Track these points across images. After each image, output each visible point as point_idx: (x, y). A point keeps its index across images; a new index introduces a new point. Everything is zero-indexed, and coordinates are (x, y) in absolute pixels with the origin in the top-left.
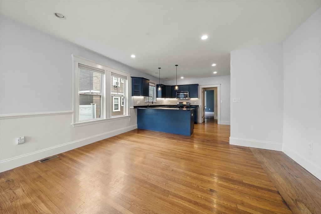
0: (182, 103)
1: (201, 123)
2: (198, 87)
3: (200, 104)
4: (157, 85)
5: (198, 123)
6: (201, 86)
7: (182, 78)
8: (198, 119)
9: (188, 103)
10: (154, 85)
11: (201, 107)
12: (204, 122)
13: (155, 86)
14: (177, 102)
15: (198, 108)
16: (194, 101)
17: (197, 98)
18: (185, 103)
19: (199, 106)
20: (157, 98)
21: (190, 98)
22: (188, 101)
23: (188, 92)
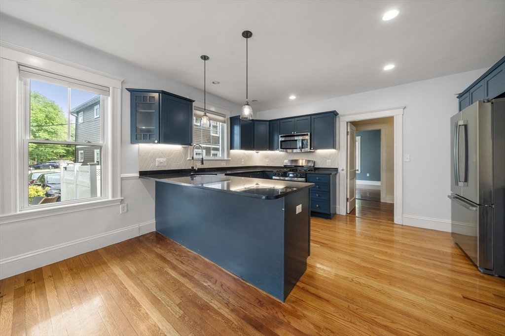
0: (296, 161)
1: (344, 214)
2: (337, 119)
3: (342, 165)
4: (231, 118)
5: (335, 214)
6: (343, 116)
7: (292, 97)
8: (335, 204)
9: (309, 161)
10: (222, 118)
11: (345, 172)
12: (353, 211)
13: (224, 122)
14: (284, 159)
15: (336, 174)
16: (325, 157)
17: (334, 147)
18: (302, 162)
19: (340, 170)
20: (231, 151)
21: (312, 148)
22: (310, 157)
23: (309, 134)
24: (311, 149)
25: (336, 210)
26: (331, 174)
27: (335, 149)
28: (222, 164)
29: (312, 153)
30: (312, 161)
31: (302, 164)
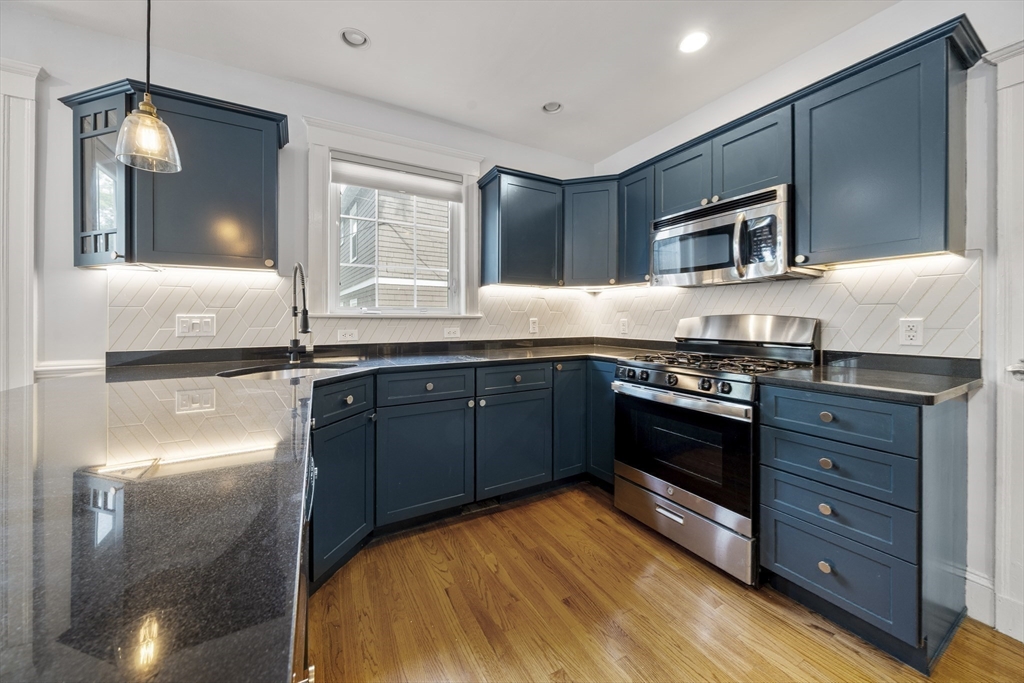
0: (730, 320)
4: (482, 185)
5: (957, 618)
8: (956, 552)
9: (782, 321)
17: (950, 240)
18: (757, 327)
20: (484, 289)
21: (800, 259)
22: (799, 303)
23: (781, 191)
24: (791, 262)
25: (964, 592)
26: (930, 401)
27: (960, 251)
28: (446, 330)
29: (803, 287)
30: (803, 321)
31: (760, 331)
